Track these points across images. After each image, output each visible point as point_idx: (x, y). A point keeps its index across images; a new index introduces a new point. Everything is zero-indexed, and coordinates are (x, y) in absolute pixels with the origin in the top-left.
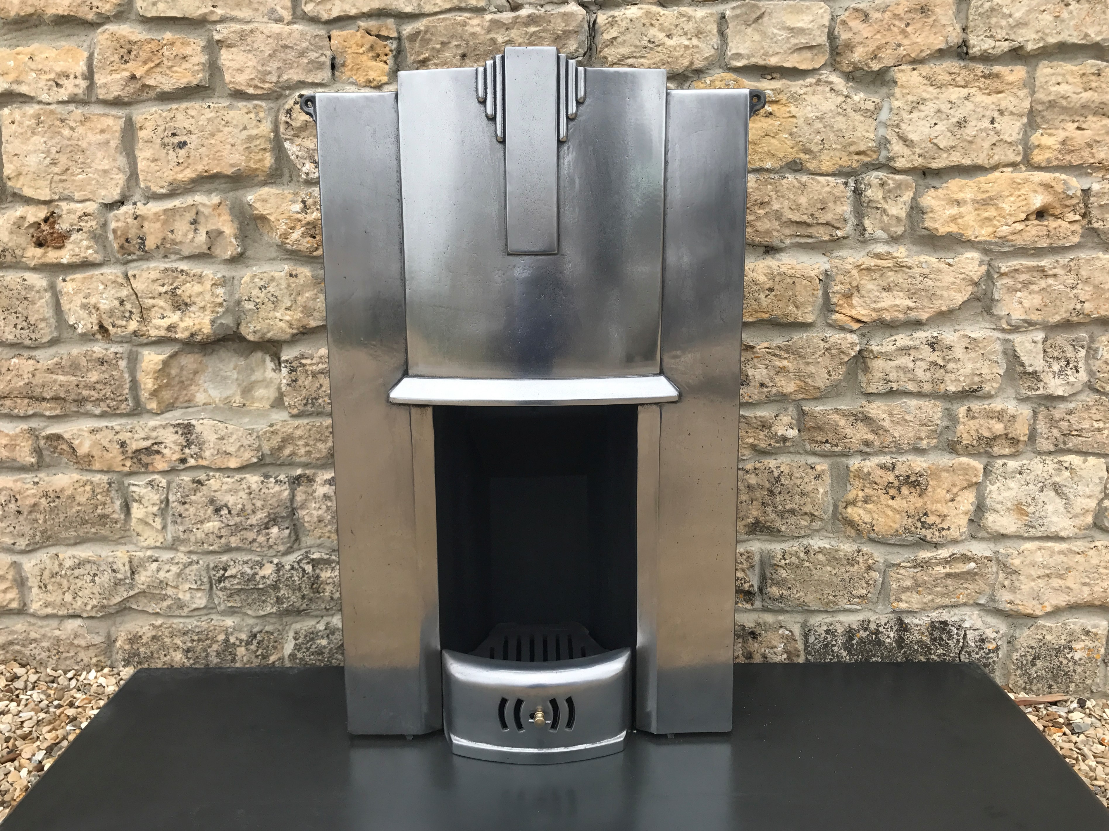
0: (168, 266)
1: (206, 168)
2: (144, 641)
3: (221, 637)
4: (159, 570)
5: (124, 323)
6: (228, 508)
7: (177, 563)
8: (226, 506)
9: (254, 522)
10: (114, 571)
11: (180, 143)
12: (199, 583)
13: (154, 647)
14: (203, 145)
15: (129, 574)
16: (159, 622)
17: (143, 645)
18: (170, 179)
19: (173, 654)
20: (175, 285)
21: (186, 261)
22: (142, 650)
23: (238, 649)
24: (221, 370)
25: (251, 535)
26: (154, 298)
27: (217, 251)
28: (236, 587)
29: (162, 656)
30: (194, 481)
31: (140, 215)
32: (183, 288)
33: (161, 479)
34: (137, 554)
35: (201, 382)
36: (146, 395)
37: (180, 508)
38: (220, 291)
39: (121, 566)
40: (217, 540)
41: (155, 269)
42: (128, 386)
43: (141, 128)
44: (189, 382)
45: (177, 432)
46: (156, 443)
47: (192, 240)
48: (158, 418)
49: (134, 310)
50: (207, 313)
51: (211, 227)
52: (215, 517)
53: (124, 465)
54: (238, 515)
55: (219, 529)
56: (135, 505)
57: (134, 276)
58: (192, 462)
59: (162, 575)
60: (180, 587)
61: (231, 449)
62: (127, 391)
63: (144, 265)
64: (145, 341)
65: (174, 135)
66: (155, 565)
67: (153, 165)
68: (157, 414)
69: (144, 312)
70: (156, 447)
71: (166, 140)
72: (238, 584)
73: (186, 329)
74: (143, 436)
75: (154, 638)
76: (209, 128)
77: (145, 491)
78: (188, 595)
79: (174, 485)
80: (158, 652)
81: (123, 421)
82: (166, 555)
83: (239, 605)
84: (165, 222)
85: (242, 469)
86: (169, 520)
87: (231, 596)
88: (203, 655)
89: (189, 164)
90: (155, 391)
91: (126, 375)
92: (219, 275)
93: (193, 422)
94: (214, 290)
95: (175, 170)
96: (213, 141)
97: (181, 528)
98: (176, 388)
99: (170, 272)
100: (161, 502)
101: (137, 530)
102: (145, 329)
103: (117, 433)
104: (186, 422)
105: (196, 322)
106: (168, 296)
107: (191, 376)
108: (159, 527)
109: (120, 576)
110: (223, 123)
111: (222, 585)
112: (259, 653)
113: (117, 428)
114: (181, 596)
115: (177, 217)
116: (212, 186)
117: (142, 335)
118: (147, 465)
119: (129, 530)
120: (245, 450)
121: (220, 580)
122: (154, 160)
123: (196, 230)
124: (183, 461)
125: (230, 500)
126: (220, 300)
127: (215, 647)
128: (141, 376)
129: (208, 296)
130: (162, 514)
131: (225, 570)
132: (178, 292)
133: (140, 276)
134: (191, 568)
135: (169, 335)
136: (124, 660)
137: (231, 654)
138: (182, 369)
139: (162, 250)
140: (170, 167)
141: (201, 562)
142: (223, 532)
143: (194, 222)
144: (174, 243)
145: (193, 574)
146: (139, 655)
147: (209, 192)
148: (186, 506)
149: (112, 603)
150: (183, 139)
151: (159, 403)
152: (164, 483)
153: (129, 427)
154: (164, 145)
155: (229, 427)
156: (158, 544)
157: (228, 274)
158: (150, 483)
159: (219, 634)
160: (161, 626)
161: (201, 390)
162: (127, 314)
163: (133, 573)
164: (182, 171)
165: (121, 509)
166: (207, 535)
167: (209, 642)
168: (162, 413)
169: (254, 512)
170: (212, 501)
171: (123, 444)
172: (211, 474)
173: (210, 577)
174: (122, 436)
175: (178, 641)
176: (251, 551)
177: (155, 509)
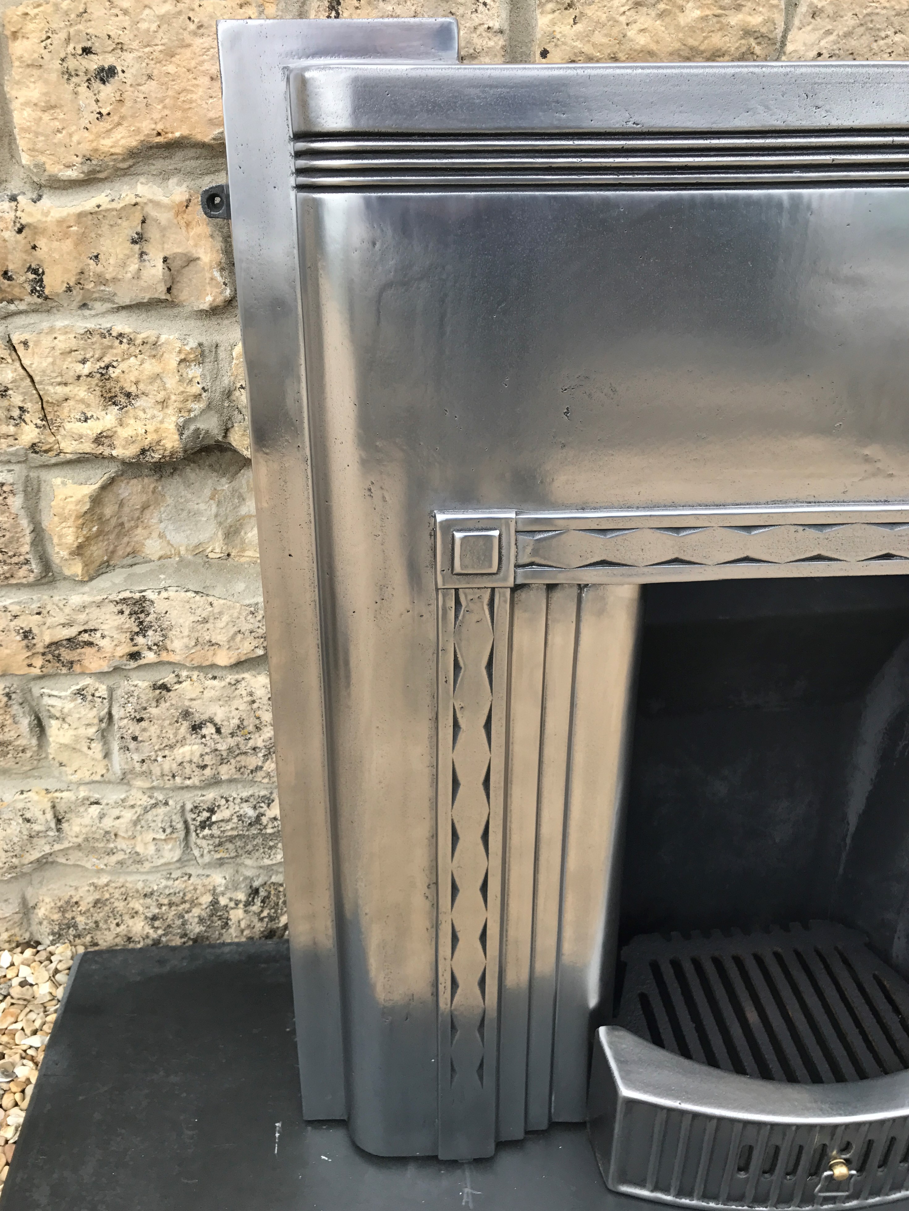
0: (91, 325)
1: (159, 127)
2: (83, 908)
3: (206, 899)
4: (102, 817)
5: (12, 429)
6: (215, 725)
7: (133, 806)
8: (211, 721)
9: (260, 744)
10: (28, 821)
11: (102, 69)
12: (168, 831)
13: (99, 916)
14: (150, 77)
15: (53, 825)
16: (104, 880)
17: (81, 913)
18: (85, 148)
19: (131, 922)
20: (107, 360)
21: (124, 313)
22: (81, 920)
23: (231, 912)
24: (187, 501)
25: (253, 761)
26: (66, 384)
27: (184, 294)
28: (229, 833)
29: (113, 926)
30: (155, 687)
31: (29, 225)
32: (123, 366)
33: (97, 685)
34: (65, 794)
35: (154, 521)
36: (64, 554)
37: (135, 729)
38: (194, 372)
39: (39, 814)
40: (197, 771)
41: (65, 331)
42: (28, 539)
43: (15, 35)
44: (132, 523)
45: (122, 612)
46: (85, 631)
47: (137, 276)
48: (86, 589)
49: (28, 406)
50: (170, 411)
51: (173, 248)
52: (193, 738)
53: (30, 665)
54: (232, 735)
55: (202, 755)
56: (53, 722)
57: (25, 343)
58: (150, 657)
59: (108, 823)
60: (139, 838)
61: (220, 638)
62: (26, 548)
63: (44, 322)
64: (54, 461)
65: (87, 51)
66: (94, 810)
67: (46, 117)
68: (83, 582)
69: (48, 409)
70: (85, 637)
71: (72, 64)
72: (232, 829)
73: (131, 440)
74: (62, 621)
75: (96, 902)
76: (163, 39)
77: (72, 705)
78: (151, 849)
79: (119, 692)
80: (106, 922)
81: (23, 596)
82: (113, 795)
83: (233, 854)
84: (81, 239)
85: (239, 665)
86: (115, 746)
87: (220, 844)
88: (179, 922)
89: (123, 118)
90: (80, 547)
91: (24, 523)
92: (192, 343)
93: (149, 595)
94: (184, 371)
95: (94, 129)
96: (171, 69)
97: (136, 757)
98: (112, 537)
99: (96, 338)
100: (101, 721)
101: (60, 758)
102: (52, 439)
103: (16, 617)
104: (137, 596)
105: (150, 428)
106: (94, 381)
107: (137, 514)
108: (99, 756)
109: (36, 827)
110: (192, 27)
111: (207, 831)
112: (265, 914)
113: (15, 609)
114: (139, 849)
115: (105, 228)
116: (168, 164)
117: (46, 452)
118: (72, 663)
119: (46, 758)
120: (243, 639)
121: (203, 825)
122: (50, 107)
123: (142, 254)
124: (134, 656)
125: (219, 714)
126: (196, 389)
127: (196, 911)
128: (49, 522)
129: (171, 382)
130: (103, 736)
131: (212, 811)
132: (113, 373)
133: (37, 343)
134: (154, 811)
135: (100, 450)
136: (53, 934)
137: (220, 918)
138: (121, 504)
139: (77, 295)
140: (84, 123)
141: (171, 802)
142: (208, 760)
143: (139, 239)
144: (102, 280)
145: (160, 818)
146: (75, 926)
147: (164, 176)
148: (143, 724)
149: (26, 861)
150: (108, 60)
151: (86, 565)
152: (103, 691)
153: (34, 606)
154: (68, 74)
155: (215, 603)
156: (98, 778)
157: (207, 340)
158: (80, 693)
159: (202, 894)
160: (107, 885)
161: (155, 535)
162: (16, 413)
163: (59, 821)
164: (109, 131)
165: (31, 730)
166: (181, 764)
167: (187, 906)
168: (91, 579)
169: (258, 728)
170: (186, 714)
171: (27, 634)
172: (184, 673)
173: (186, 822)
174: (25, 622)
175: (137, 905)
176: (253, 782)
177: (91, 731)
